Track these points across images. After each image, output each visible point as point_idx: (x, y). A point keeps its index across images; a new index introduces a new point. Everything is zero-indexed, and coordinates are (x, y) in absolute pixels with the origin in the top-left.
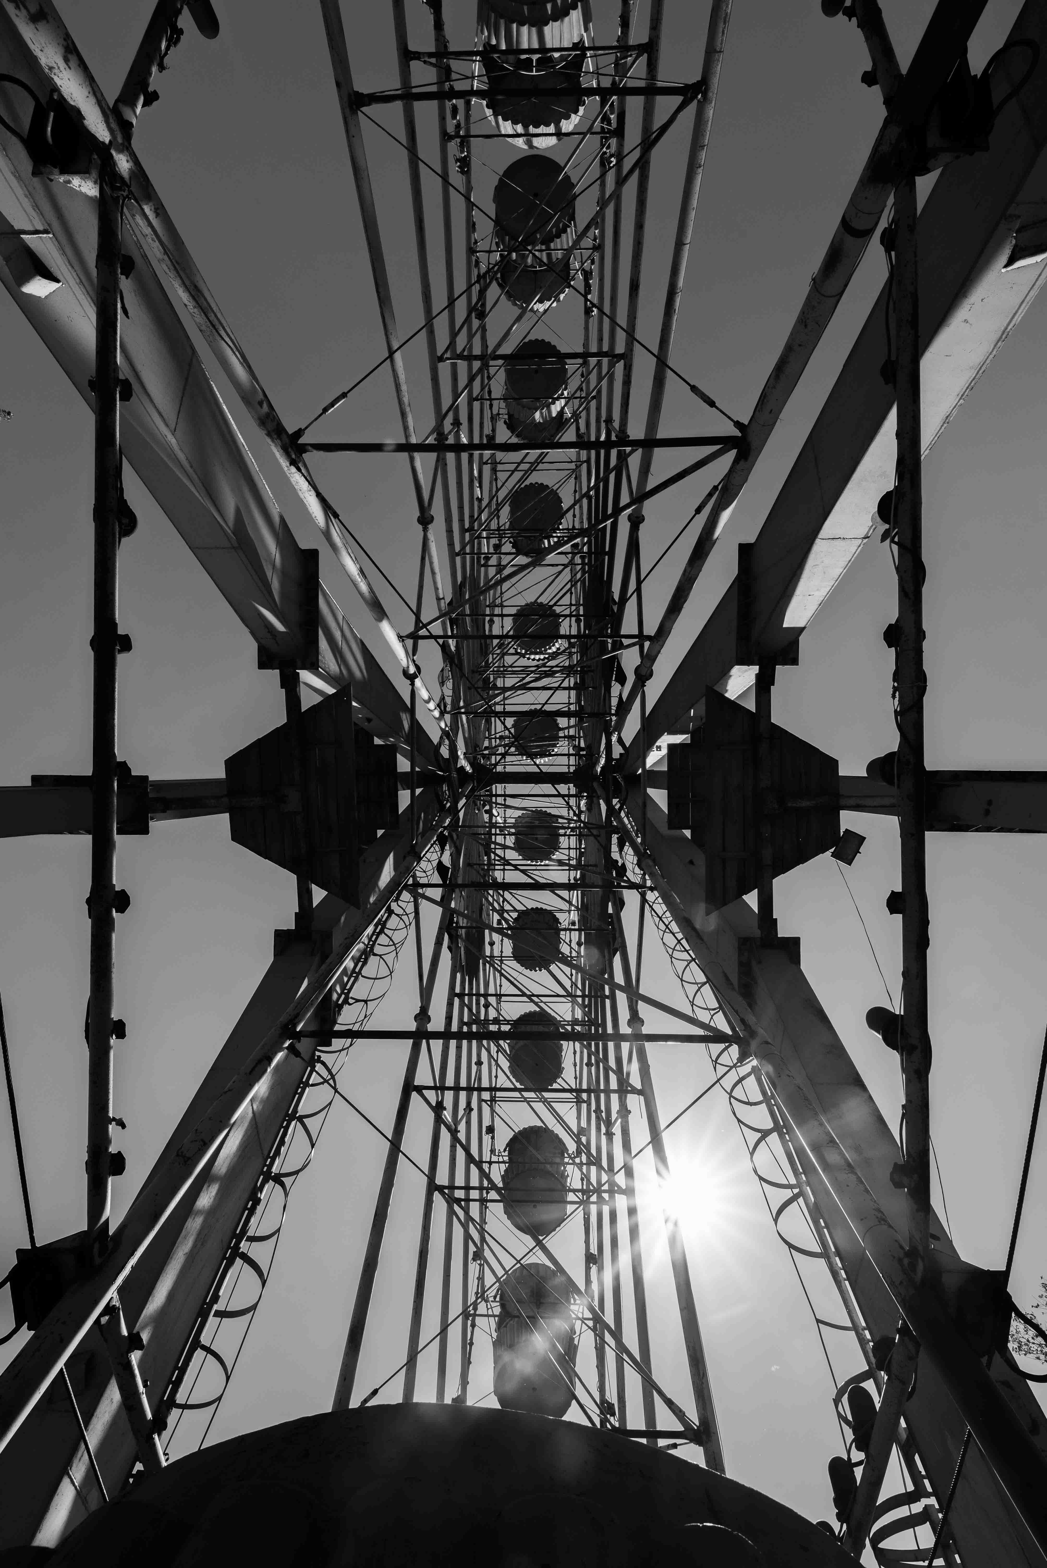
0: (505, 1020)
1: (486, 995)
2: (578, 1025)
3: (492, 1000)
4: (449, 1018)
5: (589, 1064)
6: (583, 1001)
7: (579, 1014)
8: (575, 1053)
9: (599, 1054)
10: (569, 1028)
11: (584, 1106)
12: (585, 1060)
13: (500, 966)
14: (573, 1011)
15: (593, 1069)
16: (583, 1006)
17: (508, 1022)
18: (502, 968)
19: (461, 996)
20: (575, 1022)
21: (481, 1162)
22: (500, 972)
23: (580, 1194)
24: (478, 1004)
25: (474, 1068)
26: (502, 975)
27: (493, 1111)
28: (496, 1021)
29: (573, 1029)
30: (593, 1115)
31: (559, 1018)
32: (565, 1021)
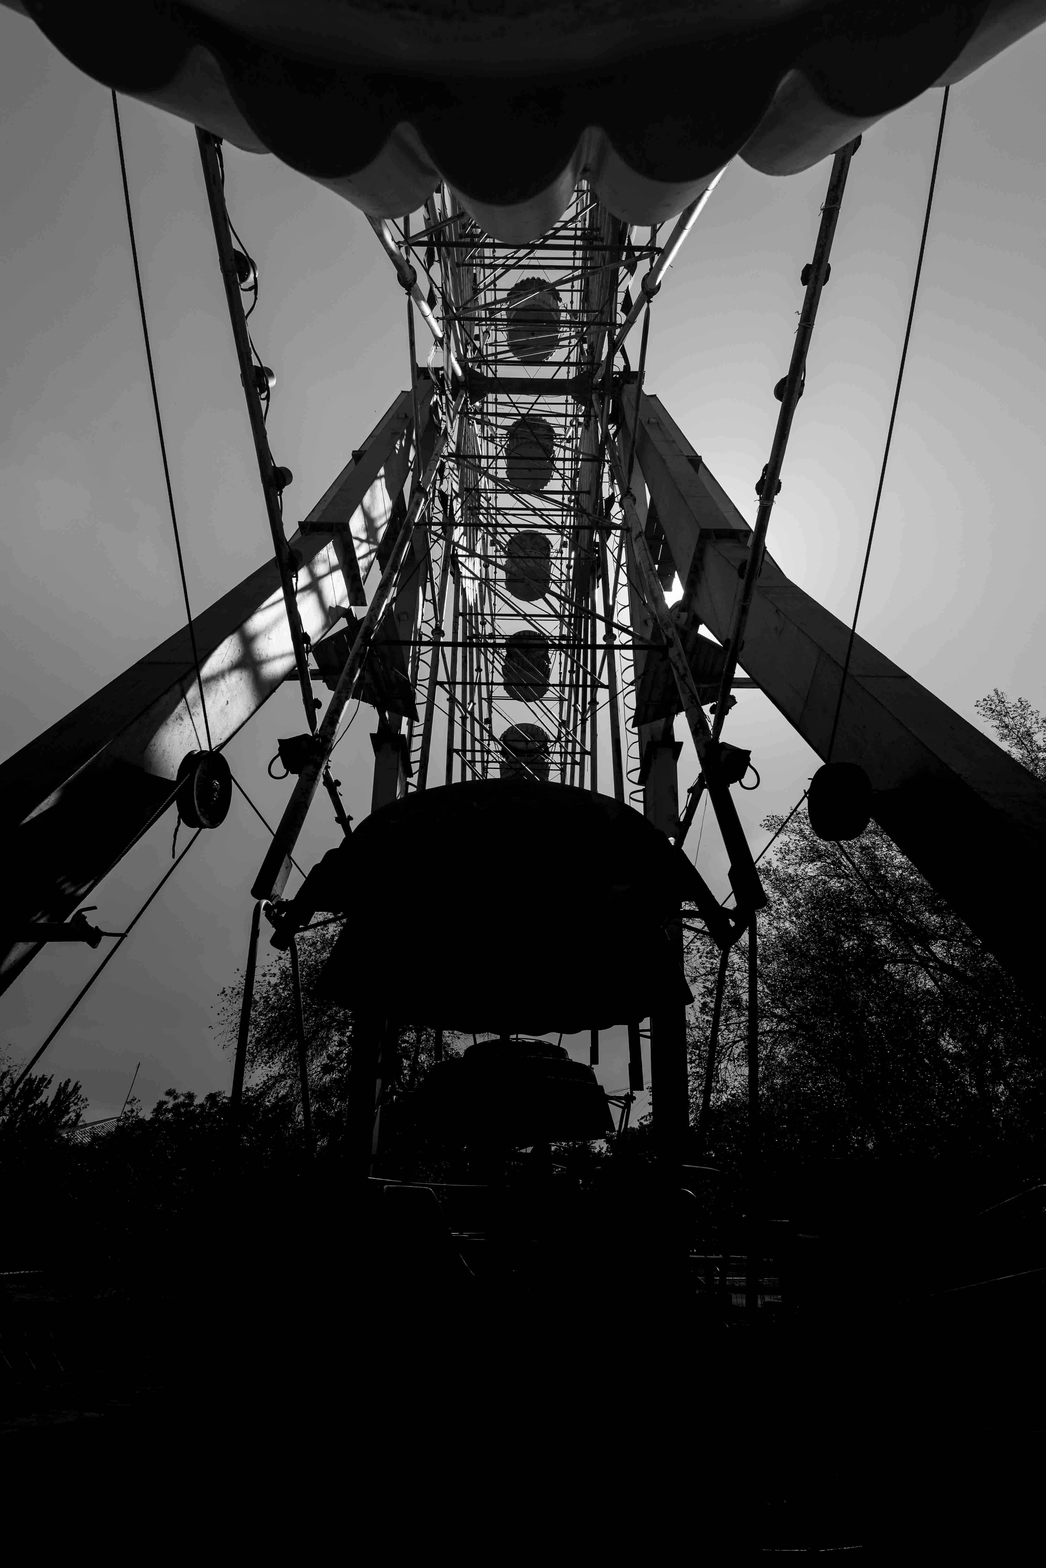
0: (501, 635)
1: (483, 614)
2: (564, 640)
3: (489, 618)
4: (455, 632)
5: (572, 672)
6: (570, 620)
7: (565, 631)
8: (560, 663)
9: (580, 662)
10: (557, 642)
11: (566, 703)
12: (569, 668)
13: (495, 588)
14: (561, 629)
15: (574, 675)
16: (569, 625)
17: (503, 637)
18: (496, 589)
19: (463, 615)
20: (562, 637)
21: (483, 740)
22: (494, 591)
23: (559, 765)
24: (477, 621)
25: (475, 673)
26: (496, 594)
27: (490, 707)
28: (492, 636)
29: (560, 642)
30: (572, 708)
31: (547, 634)
32: (552, 636)
